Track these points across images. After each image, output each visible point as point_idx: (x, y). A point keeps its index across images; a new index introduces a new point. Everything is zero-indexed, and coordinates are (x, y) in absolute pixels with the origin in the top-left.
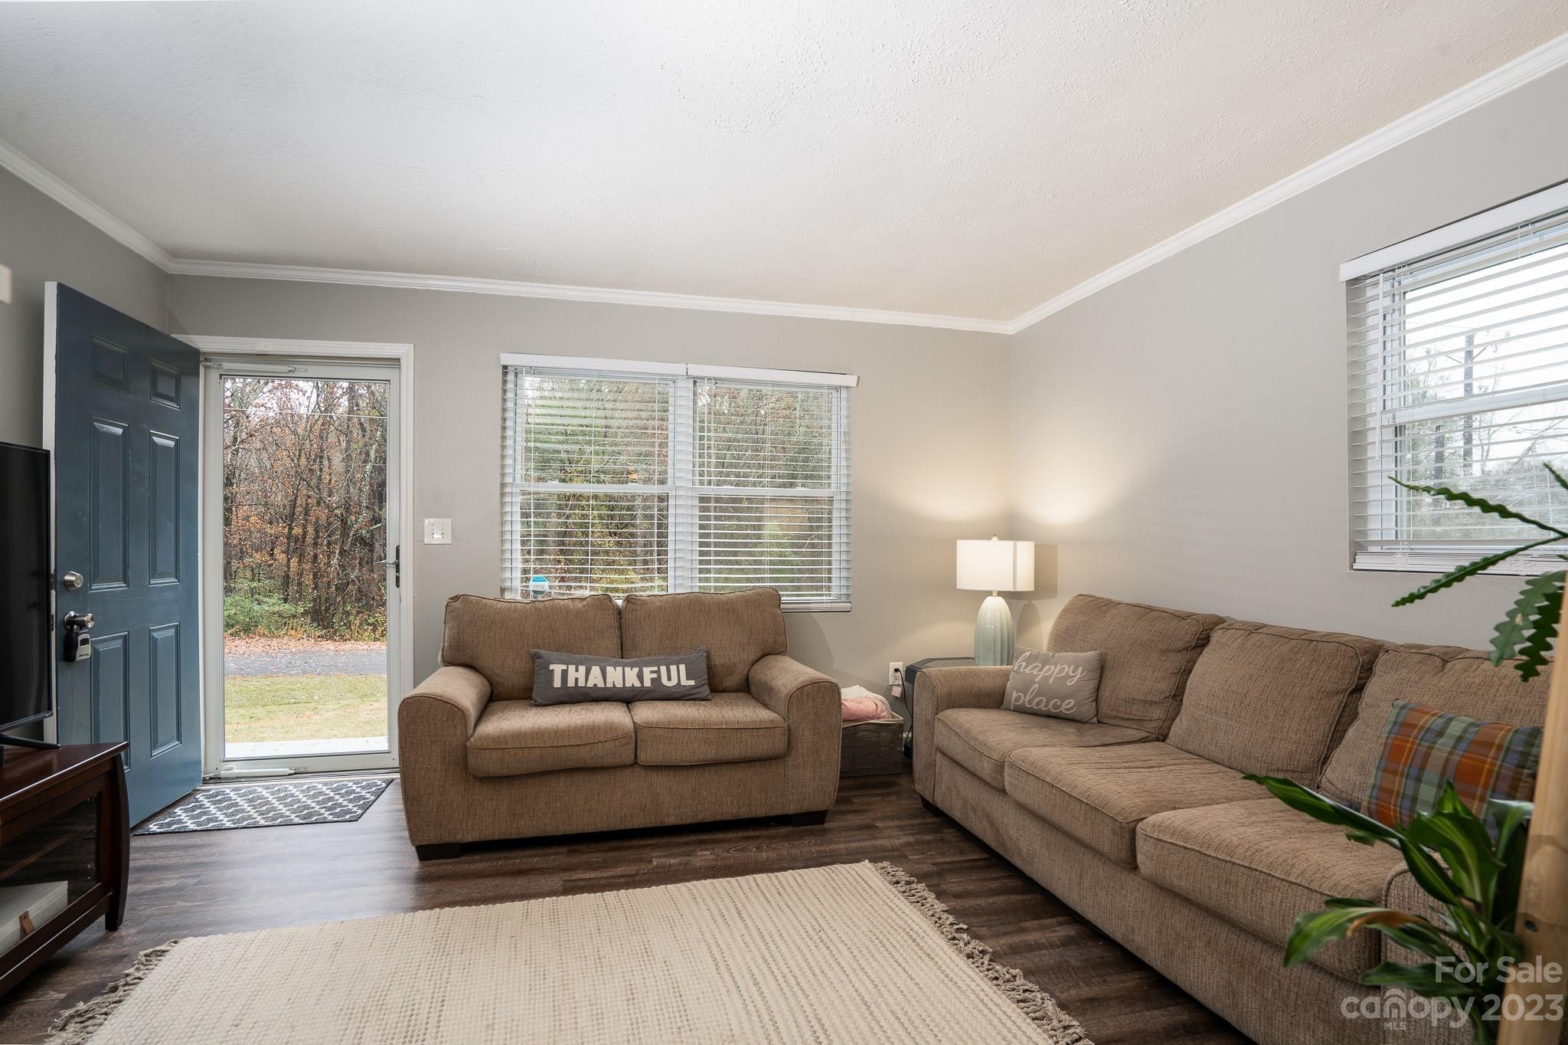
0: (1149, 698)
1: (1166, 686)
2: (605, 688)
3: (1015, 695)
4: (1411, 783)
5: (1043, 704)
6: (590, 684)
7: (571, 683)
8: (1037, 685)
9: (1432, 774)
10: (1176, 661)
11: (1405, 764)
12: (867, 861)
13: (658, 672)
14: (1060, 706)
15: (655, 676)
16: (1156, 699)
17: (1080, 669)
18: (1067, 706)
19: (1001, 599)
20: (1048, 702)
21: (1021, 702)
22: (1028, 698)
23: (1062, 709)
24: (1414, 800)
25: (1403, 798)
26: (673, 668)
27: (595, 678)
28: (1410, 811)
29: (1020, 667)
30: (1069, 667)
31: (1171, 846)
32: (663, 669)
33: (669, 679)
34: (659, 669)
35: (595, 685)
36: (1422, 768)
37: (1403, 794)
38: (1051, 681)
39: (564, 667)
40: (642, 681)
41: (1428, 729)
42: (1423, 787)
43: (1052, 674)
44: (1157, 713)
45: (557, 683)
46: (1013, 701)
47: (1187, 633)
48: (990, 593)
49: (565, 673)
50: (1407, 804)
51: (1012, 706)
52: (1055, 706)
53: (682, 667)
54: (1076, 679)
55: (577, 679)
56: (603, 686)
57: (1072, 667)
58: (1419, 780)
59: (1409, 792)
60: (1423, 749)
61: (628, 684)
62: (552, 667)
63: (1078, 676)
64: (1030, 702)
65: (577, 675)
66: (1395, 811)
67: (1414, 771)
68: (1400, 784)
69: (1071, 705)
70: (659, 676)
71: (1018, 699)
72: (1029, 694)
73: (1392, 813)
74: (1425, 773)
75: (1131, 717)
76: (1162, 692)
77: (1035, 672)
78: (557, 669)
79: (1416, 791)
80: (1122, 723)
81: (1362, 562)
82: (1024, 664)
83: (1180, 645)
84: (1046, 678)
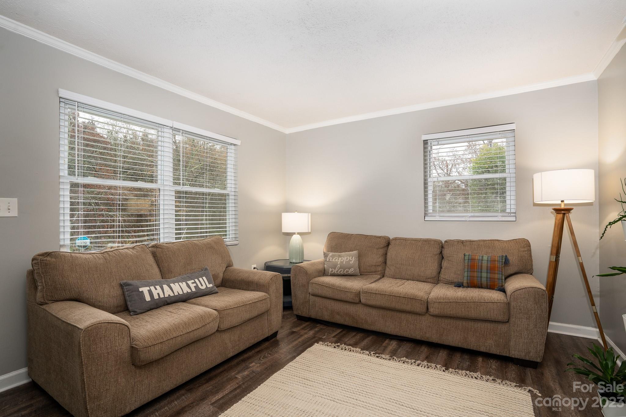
0: (377, 264)
1: (381, 259)
2: (175, 296)
3: (330, 270)
4: (479, 273)
5: (342, 271)
6: (166, 296)
7: (156, 297)
8: (339, 265)
9: (484, 270)
10: (382, 251)
11: (476, 269)
12: (316, 343)
13: (195, 282)
14: (348, 271)
15: (195, 285)
16: (379, 264)
17: (354, 257)
18: (351, 271)
19: (298, 235)
20: (344, 270)
21: (334, 272)
22: (336, 270)
23: (349, 272)
24: (481, 277)
25: (478, 278)
26: (201, 279)
27: (168, 292)
28: (481, 280)
29: (330, 259)
30: (350, 257)
31: (445, 303)
32: (196, 280)
33: (202, 285)
34: (195, 281)
35: (169, 295)
36: (481, 269)
37: (478, 276)
38: (344, 263)
39: (148, 288)
40: (191, 289)
41: (479, 259)
42: (483, 274)
43: (344, 260)
44: (380, 269)
45: (148, 298)
46: (330, 272)
47: (383, 242)
48: (294, 233)
49: (150, 292)
50: (479, 279)
51: (329, 274)
52: (347, 272)
53: (204, 278)
54: (353, 261)
55: (158, 294)
56: (173, 295)
57: (351, 257)
58: (481, 272)
59: (479, 275)
60: (480, 264)
61: (185, 292)
62: (141, 290)
63: (353, 260)
64: (337, 271)
65: (157, 292)
66: (476, 281)
67: (480, 270)
68: (476, 274)
69: (353, 270)
70: (197, 284)
71: (332, 271)
72: (337, 269)
73: (475, 282)
74: (483, 270)
75: (372, 271)
76: (381, 262)
77: (337, 260)
78: (145, 290)
79: (481, 275)
80: (369, 274)
81: (427, 219)
82: (331, 258)
83: (382, 246)
84: (342, 262)
